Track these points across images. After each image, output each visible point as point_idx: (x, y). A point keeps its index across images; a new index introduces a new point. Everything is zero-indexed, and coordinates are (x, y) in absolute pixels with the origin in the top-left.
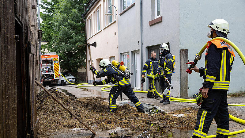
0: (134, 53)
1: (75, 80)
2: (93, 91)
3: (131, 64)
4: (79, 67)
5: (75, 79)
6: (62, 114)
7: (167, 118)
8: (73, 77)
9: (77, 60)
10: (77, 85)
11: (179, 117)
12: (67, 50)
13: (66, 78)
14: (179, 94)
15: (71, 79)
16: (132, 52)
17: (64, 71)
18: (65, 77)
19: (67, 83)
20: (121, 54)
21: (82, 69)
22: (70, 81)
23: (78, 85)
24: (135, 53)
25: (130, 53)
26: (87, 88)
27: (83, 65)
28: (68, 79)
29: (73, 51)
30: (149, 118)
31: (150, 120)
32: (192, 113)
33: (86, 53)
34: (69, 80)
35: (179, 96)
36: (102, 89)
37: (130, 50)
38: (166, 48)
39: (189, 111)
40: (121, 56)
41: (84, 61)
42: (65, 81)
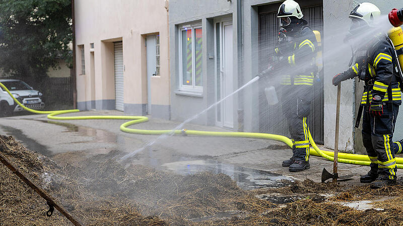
0: (215, 23)
1: (40, 100)
2: (95, 132)
3: (208, 55)
4: (53, 62)
5: (42, 98)
6: (18, 201)
7: (329, 213)
8: (36, 93)
9: (44, 43)
10: (49, 116)
11: (367, 211)
12: (17, 13)
13: (14, 96)
14: (351, 140)
15: (28, 97)
16: (211, 21)
17: (7, 75)
18: (11, 92)
19: (17, 109)
20: (177, 26)
21: (60, 68)
22: (25, 105)
23: (51, 115)
24: (218, 25)
25: (204, 25)
26: (75, 123)
27: (63, 59)
28: (21, 99)
29: (35, 17)
30: (277, 214)
31: (280, 219)
32: (396, 198)
33: (74, 22)
34: (24, 101)
35: (351, 147)
36: (123, 127)
37: (204, 14)
38: (295, 14)
39: (387, 192)
40: (177, 32)
41: (66, 47)
42: (11, 103)
